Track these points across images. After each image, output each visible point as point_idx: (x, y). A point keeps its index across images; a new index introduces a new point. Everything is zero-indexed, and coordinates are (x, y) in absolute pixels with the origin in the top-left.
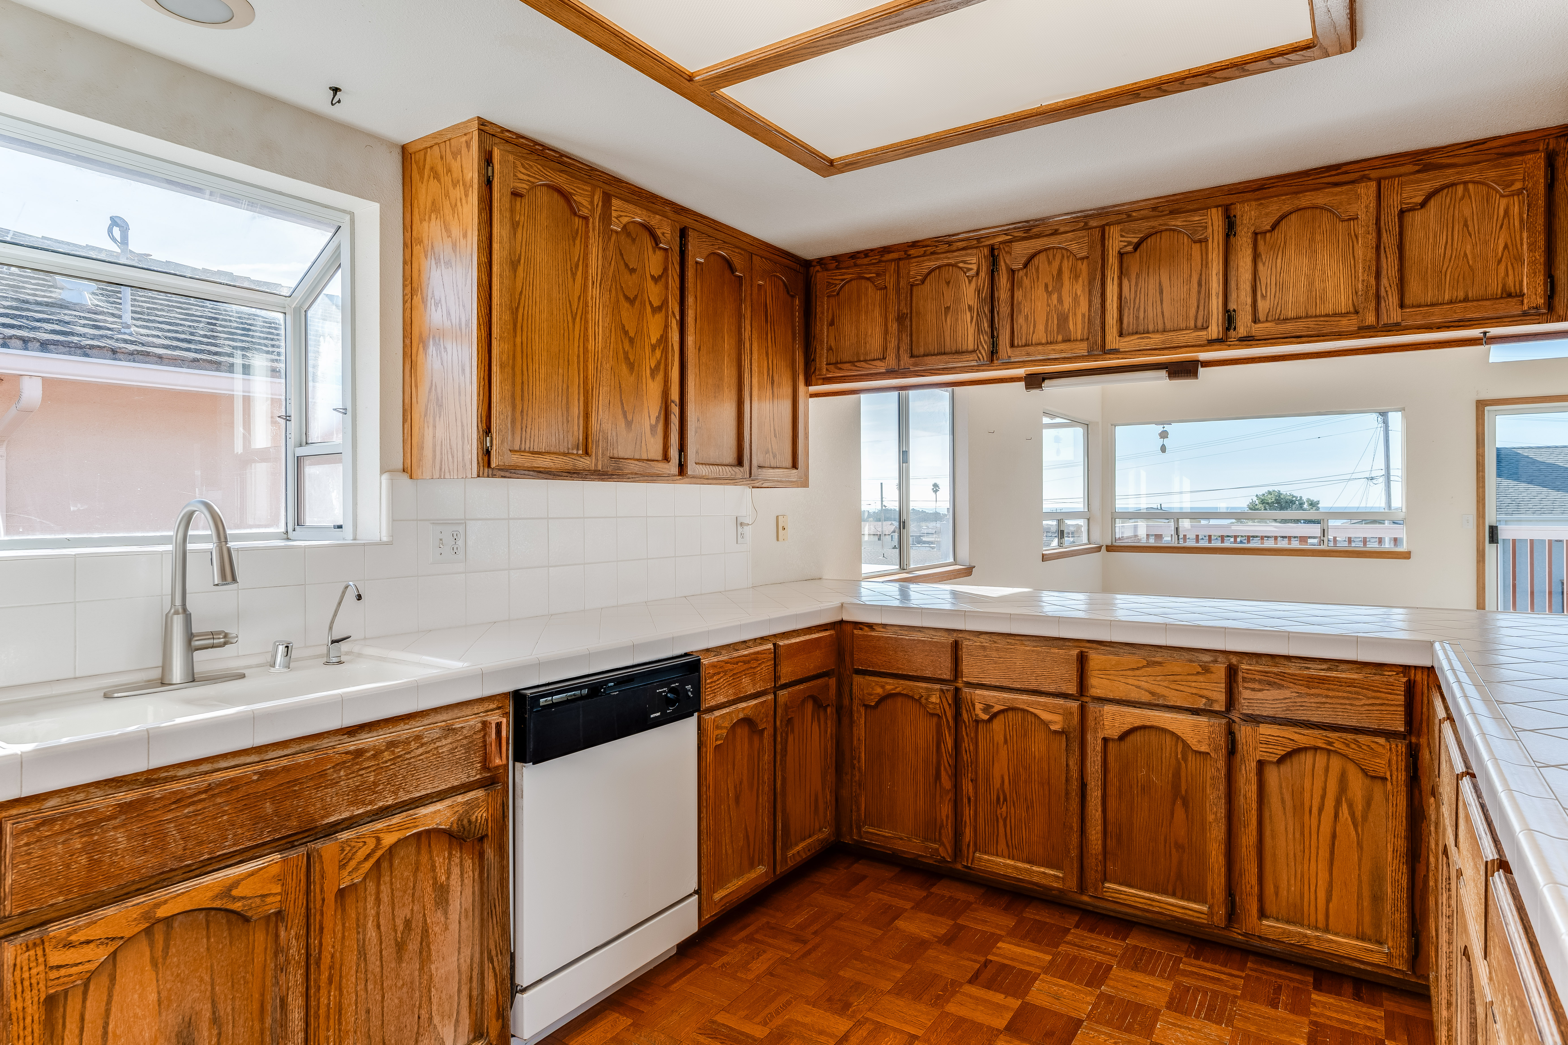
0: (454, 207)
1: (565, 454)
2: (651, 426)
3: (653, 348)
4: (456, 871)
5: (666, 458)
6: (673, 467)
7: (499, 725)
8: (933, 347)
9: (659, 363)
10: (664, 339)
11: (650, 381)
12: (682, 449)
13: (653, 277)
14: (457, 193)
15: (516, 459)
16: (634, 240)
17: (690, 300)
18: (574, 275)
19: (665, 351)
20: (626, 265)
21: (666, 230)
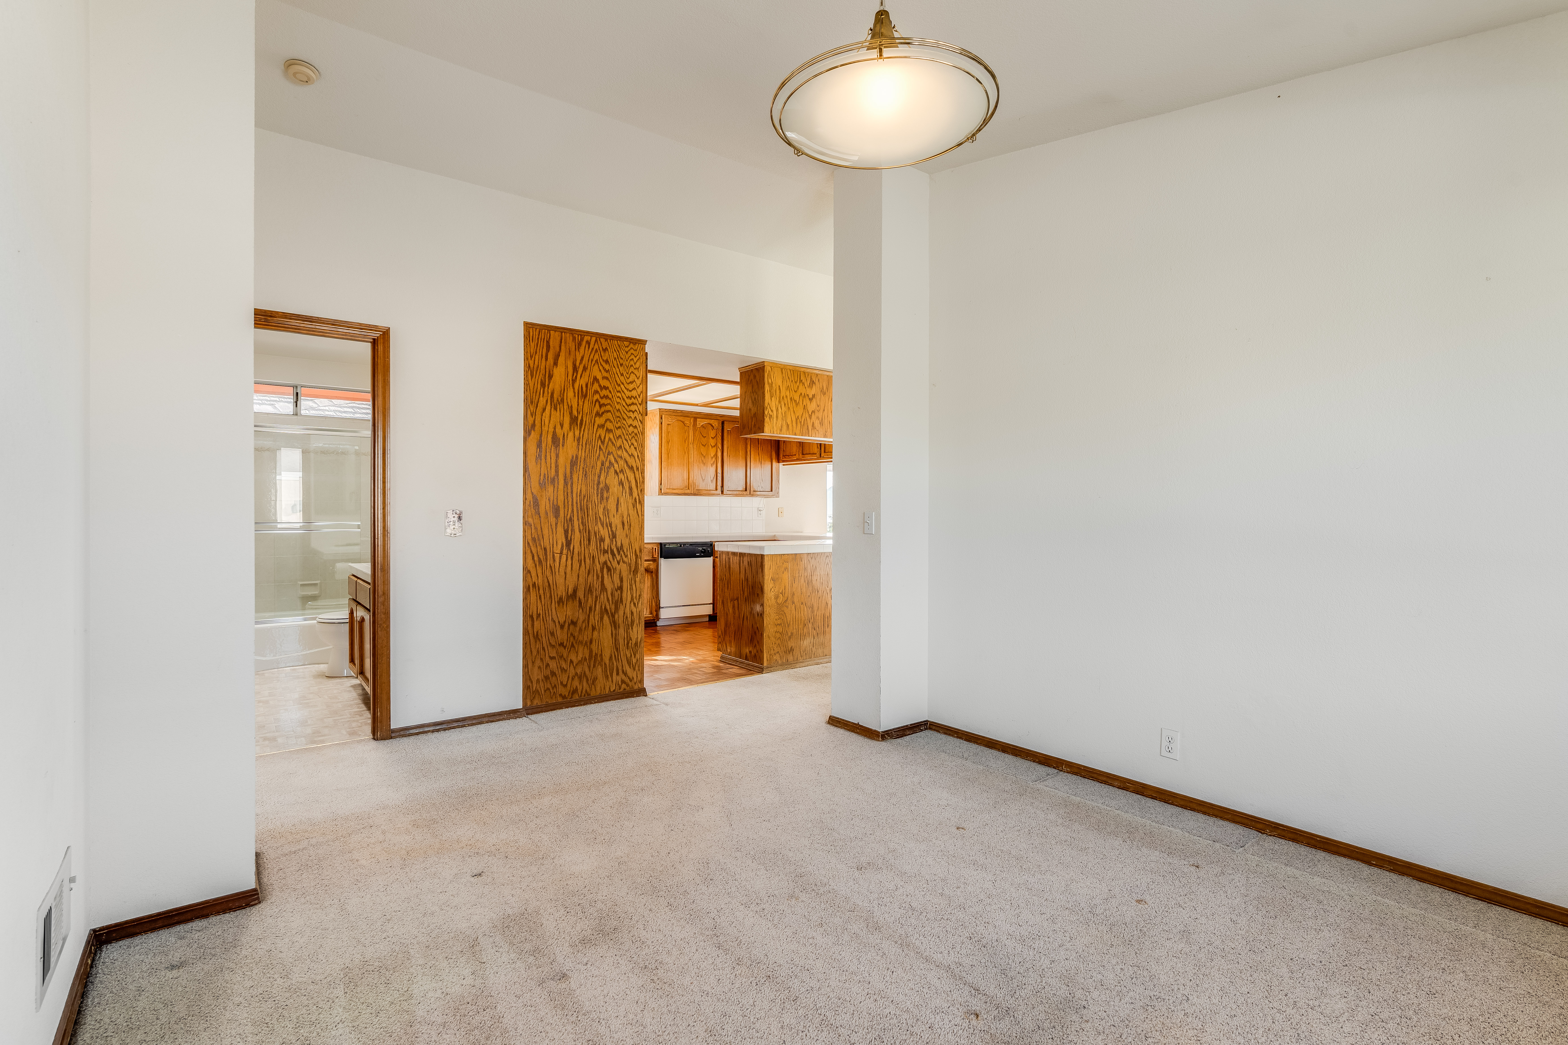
0: (654, 429)
1: (682, 489)
2: (711, 480)
3: (712, 458)
4: (646, 578)
5: (716, 490)
6: (719, 491)
7: (655, 548)
8: (808, 452)
9: (714, 462)
10: (716, 455)
11: (711, 467)
12: (722, 486)
13: (712, 438)
14: (655, 425)
15: (668, 491)
16: (705, 428)
17: (725, 442)
18: (685, 442)
19: (716, 458)
20: (703, 436)
21: (716, 424)
